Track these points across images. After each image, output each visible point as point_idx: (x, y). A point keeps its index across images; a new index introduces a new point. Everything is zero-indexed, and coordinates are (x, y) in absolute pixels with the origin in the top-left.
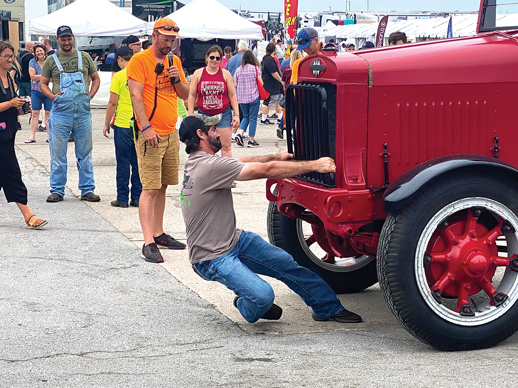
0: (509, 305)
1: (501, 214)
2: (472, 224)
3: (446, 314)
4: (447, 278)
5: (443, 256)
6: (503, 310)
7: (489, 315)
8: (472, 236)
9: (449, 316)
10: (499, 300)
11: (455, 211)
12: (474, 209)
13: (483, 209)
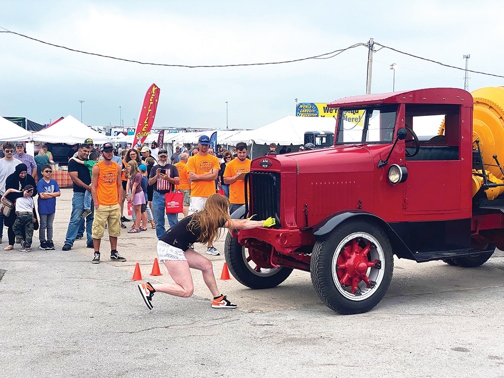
0: (377, 286)
1: (369, 240)
2: (356, 246)
3: (348, 296)
4: (346, 276)
5: (344, 265)
6: (374, 290)
7: (368, 293)
8: (357, 253)
9: (350, 296)
10: (372, 285)
11: (348, 241)
12: (357, 238)
13: (361, 238)
